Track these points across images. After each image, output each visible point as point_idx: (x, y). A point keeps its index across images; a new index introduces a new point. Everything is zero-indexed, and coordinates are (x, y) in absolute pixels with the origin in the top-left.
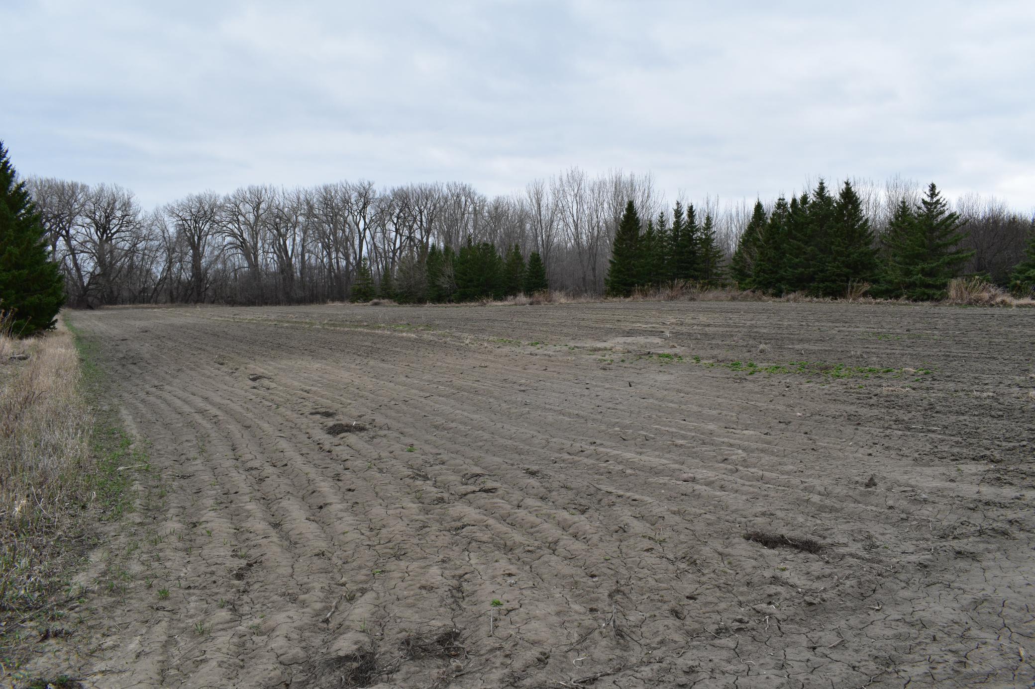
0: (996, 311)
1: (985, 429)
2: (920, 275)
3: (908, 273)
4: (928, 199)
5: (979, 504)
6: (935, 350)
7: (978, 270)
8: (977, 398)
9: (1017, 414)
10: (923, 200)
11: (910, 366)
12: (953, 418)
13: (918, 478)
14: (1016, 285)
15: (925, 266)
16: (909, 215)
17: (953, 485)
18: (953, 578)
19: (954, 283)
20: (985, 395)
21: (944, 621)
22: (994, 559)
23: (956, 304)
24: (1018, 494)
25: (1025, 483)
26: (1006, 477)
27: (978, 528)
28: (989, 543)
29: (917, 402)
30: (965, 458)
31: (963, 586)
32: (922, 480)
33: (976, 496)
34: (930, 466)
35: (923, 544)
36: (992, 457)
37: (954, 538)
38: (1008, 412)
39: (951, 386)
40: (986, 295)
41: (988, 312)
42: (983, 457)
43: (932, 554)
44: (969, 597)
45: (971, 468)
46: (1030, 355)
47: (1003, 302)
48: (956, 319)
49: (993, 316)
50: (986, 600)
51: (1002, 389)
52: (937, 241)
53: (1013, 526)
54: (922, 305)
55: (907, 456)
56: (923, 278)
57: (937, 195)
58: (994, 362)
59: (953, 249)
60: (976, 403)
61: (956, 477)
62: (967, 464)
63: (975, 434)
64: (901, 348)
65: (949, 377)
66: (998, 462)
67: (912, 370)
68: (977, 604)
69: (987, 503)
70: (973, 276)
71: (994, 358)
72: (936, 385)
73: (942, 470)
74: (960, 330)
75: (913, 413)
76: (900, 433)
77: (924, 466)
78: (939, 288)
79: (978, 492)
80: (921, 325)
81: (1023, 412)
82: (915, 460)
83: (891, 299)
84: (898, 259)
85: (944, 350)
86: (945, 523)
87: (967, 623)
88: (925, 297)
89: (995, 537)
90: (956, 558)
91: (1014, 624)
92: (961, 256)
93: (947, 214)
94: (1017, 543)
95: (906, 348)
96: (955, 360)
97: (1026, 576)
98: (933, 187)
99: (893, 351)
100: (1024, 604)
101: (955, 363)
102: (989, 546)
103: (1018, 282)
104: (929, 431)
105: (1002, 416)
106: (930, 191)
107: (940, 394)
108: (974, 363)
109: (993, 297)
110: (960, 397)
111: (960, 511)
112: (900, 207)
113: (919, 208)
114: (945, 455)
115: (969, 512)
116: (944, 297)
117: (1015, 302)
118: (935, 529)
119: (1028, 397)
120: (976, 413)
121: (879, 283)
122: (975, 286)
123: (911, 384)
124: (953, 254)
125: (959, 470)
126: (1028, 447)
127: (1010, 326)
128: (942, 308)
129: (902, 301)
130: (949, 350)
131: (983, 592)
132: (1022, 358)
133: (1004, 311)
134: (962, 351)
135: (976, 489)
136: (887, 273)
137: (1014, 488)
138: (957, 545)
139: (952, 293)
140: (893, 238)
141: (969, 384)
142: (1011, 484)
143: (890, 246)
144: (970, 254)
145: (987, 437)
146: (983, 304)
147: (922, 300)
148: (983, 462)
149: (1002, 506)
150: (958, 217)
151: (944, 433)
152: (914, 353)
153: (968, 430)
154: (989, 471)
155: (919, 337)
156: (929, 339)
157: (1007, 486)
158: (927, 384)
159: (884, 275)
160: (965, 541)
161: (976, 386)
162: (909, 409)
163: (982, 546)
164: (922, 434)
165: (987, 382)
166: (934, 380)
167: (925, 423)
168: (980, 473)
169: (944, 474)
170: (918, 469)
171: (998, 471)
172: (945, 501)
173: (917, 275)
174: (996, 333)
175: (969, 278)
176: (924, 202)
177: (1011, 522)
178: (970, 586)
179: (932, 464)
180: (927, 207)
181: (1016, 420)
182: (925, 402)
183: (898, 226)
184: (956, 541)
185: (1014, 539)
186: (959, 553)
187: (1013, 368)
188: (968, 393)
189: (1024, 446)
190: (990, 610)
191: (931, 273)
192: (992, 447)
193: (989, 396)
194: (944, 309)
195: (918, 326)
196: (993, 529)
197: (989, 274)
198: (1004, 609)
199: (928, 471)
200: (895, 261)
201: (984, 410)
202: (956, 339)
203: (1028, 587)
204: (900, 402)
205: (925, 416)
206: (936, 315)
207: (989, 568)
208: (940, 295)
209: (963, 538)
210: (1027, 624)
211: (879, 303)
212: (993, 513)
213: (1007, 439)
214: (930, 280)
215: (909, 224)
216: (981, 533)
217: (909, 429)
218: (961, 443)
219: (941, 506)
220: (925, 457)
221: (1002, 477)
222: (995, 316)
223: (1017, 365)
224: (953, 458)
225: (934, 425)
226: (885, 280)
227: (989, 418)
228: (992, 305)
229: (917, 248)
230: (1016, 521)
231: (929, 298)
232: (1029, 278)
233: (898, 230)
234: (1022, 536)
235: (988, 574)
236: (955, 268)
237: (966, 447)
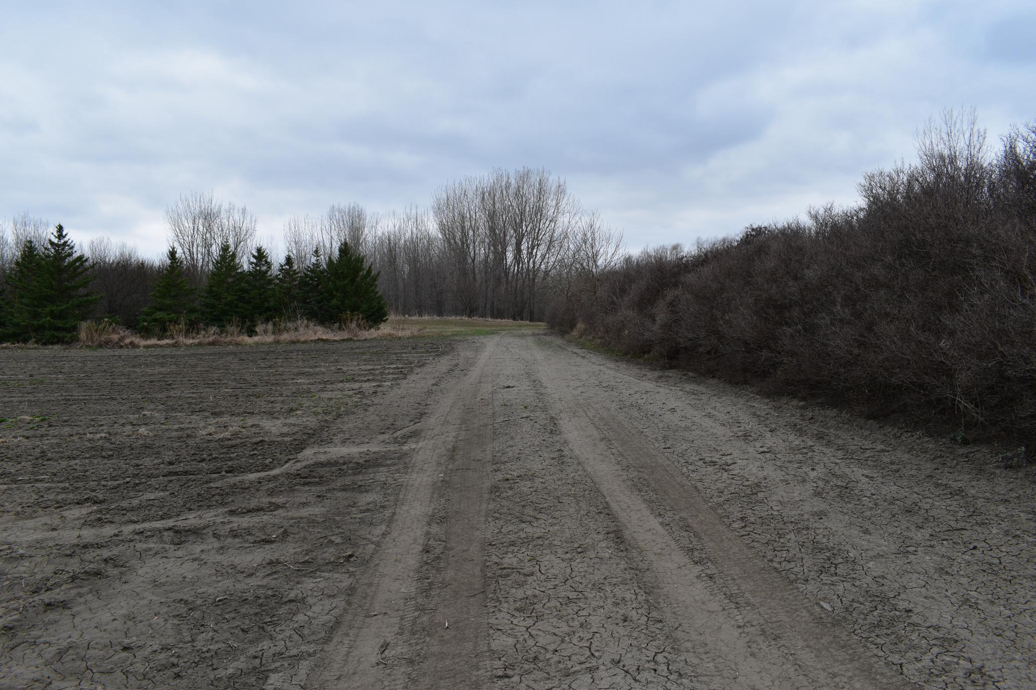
0: (124, 352)
1: (93, 471)
2: (49, 318)
3: (36, 316)
4: (56, 241)
5: (76, 549)
6: (56, 395)
7: (109, 312)
8: (90, 440)
9: (126, 452)
10: (50, 241)
11: (26, 413)
12: (64, 464)
13: (18, 533)
14: (143, 327)
15: (54, 308)
16: (36, 255)
17: (55, 533)
18: (39, 633)
19: (84, 325)
20: (98, 436)
21: (25, 682)
22: (86, 603)
23: (87, 346)
24: (116, 531)
25: (126, 518)
26: (108, 516)
27: (71, 574)
28: (81, 587)
29: (28, 451)
30: (70, 504)
31: (48, 639)
32: (22, 534)
33: (76, 541)
34: (33, 518)
35: (14, 604)
36: (95, 499)
37: (47, 590)
38: (118, 451)
39: (66, 430)
40: (115, 337)
41: (117, 353)
42: (87, 500)
43: (20, 613)
44: (53, 649)
45: (76, 512)
46: (147, 393)
47: (131, 343)
48: (83, 362)
49: (120, 357)
50: (70, 647)
51: (117, 428)
52: (66, 283)
53: (109, 564)
54: (52, 349)
55: (8, 512)
56: (52, 320)
57: (65, 237)
58: (113, 403)
59: (82, 291)
60: (89, 445)
61: (58, 525)
62: (71, 509)
63: (84, 478)
64: (21, 395)
65: (65, 421)
66: (101, 502)
67: (27, 418)
68: (61, 653)
69: (85, 547)
70: (103, 318)
71: (113, 399)
72: (52, 431)
73: (46, 520)
74: (85, 372)
75: (23, 464)
76: (5, 487)
77: (27, 518)
78: (68, 330)
79: (79, 537)
80: (47, 369)
81: (133, 449)
82: (17, 514)
83: (18, 343)
84: (25, 301)
85: (66, 394)
86: (39, 577)
87: (49, 677)
88: (55, 340)
89: (87, 580)
90: (45, 611)
91: (96, 664)
92: (90, 298)
93: (75, 255)
94: (110, 581)
95: (26, 395)
96: (75, 404)
97: (113, 612)
98: (60, 229)
99: (12, 399)
100: (108, 641)
101: (74, 406)
102: (80, 590)
103: (146, 324)
104: (37, 480)
105: (112, 455)
106: (58, 232)
107: (54, 441)
108: (93, 406)
109: (122, 339)
110: (73, 441)
111: (58, 560)
112: (27, 247)
113: (46, 249)
114: (49, 503)
115: (67, 559)
116: (75, 340)
117: (143, 343)
118: (27, 585)
119: (138, 435)
120: (87, 456)
121: (5, 326)
122: (105, 327)
123: (26, 433)
124: (81, 296)
125: (62, 517)
126: (132, 483)
127: (134, 366)
128: (72, 351)
129: (30, 345)
130: (70, 394)
131: (69, 640)
132: (140, 396)
133: (132, 352)
134: (83, 394)
135: (77, 533)
136: (13, 315)
137: (113, 525)
138: (46, 597)
139: (83, 335)
140: (19, 279)
141: (84, 427)
142: (112, 522)
143: (17, 287)
144: (99, 297)
145: (94, 479)
146: (113, 346)
147: (52, 344)
148: (87, 504)
149: (99, 546)
150: (86, 260)
151: (52, 480)
152: (33, 399)
153: (76, 475)
154: (91, 512)
155: (42, 382)
156: (52, 384)
157: (107, 525)
158: (42, 431)
159: (10, 317)
160: (57, 590)
161: (91, 428)
162: (19, 459)
163: (73, 592)
164: (29, 485)
165: (102, 423)
166: (50, 426)
167: (33, 473)
168: (83, 516)
169: (46, 524)
170: (20, 523)
171: (100, 511)
172: (43, 552)
173: (46, 317)
174: (120, 374)
175: (99, 320)
176: (52, 243)
177: (106, 561)
178: (57, 638)
179: (34, 515)
180: (55, 249)
181: (125, 458)
182: (38, 450)
183: (26, 267)
184: (49, 592)
185: (107, 577)
186: (49, 605)
187: (130, 407)
188: (81, 436)
189: (128, 482)
190: (74, 657)
191: (61, 316)
192: (97, 488)
193: (101, 437)
194: (75, 353)
195: (43, 370)
196: (86, 572)
197: (118, 316)
198: (89, 651)
199: (30, 523)
200: (22, 303)
201: (96, 452)
202: (81, 381)
203: (115, 622)
204: (10, 454)
205: (35, 466)
206: (64, 359)
207: (79, 613)
208: (70, 338)
209: (56, 588)
210: (110, 659)
211: (5, 348)
212: (90, 555)
213: (113, 478)
214: (59, 323)
215: (37, 264)
216: (74, 578)
217: (15, 482)
218: (68, 489)
219: (38, 559)
220: (27, 510)
221: (103, 517)
222: (123, 357)
223: (133, 404)
224: (57, 505)
225: (42, 474)
226: (12, 323)
227: (100, 460)
228: (121, 347)
229: (45, 290)
230: (111, 559)
231: (60, 341)
232: (155, 320)
233: (25, 270)
234: (115, 572)
235: (78, 620)
236: (85, 311)
237: (73, 492)
